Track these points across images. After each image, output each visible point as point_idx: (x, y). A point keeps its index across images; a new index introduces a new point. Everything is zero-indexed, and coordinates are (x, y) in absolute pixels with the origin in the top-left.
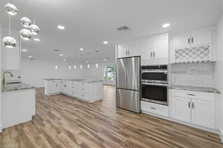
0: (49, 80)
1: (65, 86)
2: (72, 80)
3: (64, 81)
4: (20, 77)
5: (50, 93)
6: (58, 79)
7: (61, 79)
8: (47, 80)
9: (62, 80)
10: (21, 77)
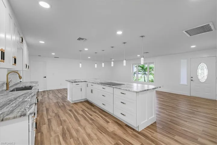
0: (72, 82)
1: (92, 92)
2: (102, 84)
3: (90, 85)
4: (45, 77)
5: (73, 100)
6: (83, 81)
7: (86, 81)
8: (70, 82)
9: (87, 83)
10: (47, 77)
